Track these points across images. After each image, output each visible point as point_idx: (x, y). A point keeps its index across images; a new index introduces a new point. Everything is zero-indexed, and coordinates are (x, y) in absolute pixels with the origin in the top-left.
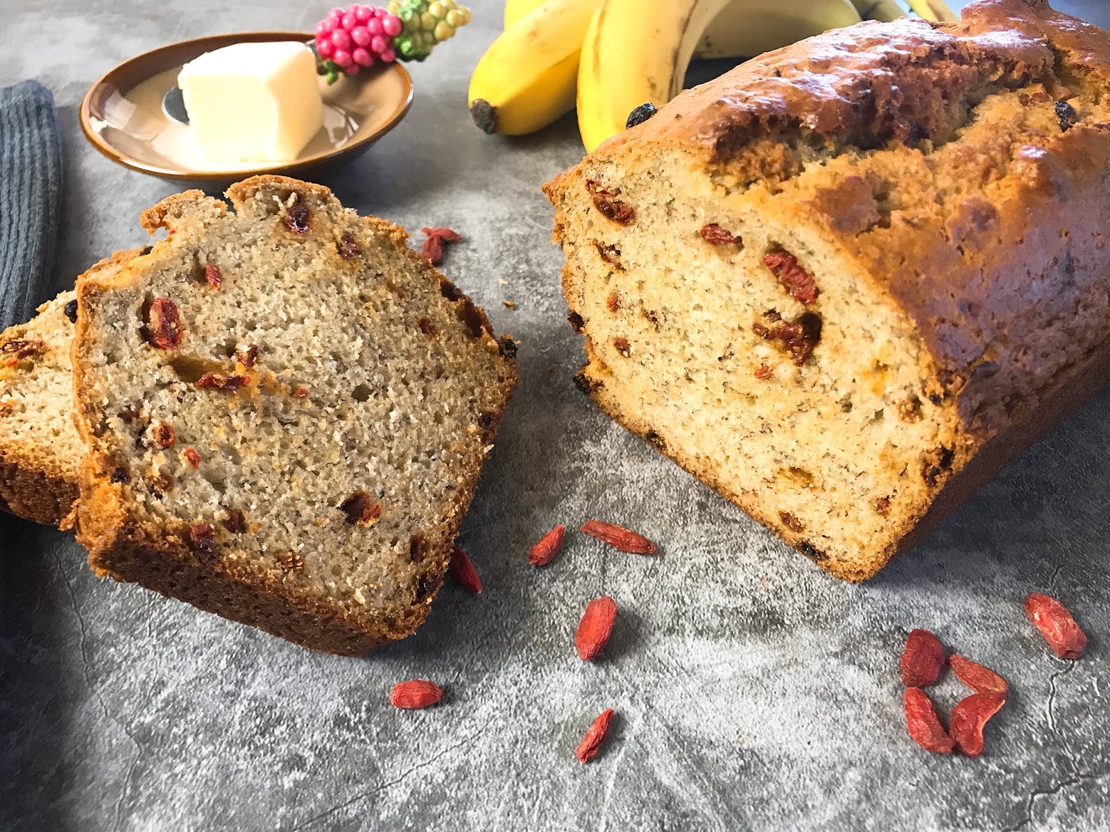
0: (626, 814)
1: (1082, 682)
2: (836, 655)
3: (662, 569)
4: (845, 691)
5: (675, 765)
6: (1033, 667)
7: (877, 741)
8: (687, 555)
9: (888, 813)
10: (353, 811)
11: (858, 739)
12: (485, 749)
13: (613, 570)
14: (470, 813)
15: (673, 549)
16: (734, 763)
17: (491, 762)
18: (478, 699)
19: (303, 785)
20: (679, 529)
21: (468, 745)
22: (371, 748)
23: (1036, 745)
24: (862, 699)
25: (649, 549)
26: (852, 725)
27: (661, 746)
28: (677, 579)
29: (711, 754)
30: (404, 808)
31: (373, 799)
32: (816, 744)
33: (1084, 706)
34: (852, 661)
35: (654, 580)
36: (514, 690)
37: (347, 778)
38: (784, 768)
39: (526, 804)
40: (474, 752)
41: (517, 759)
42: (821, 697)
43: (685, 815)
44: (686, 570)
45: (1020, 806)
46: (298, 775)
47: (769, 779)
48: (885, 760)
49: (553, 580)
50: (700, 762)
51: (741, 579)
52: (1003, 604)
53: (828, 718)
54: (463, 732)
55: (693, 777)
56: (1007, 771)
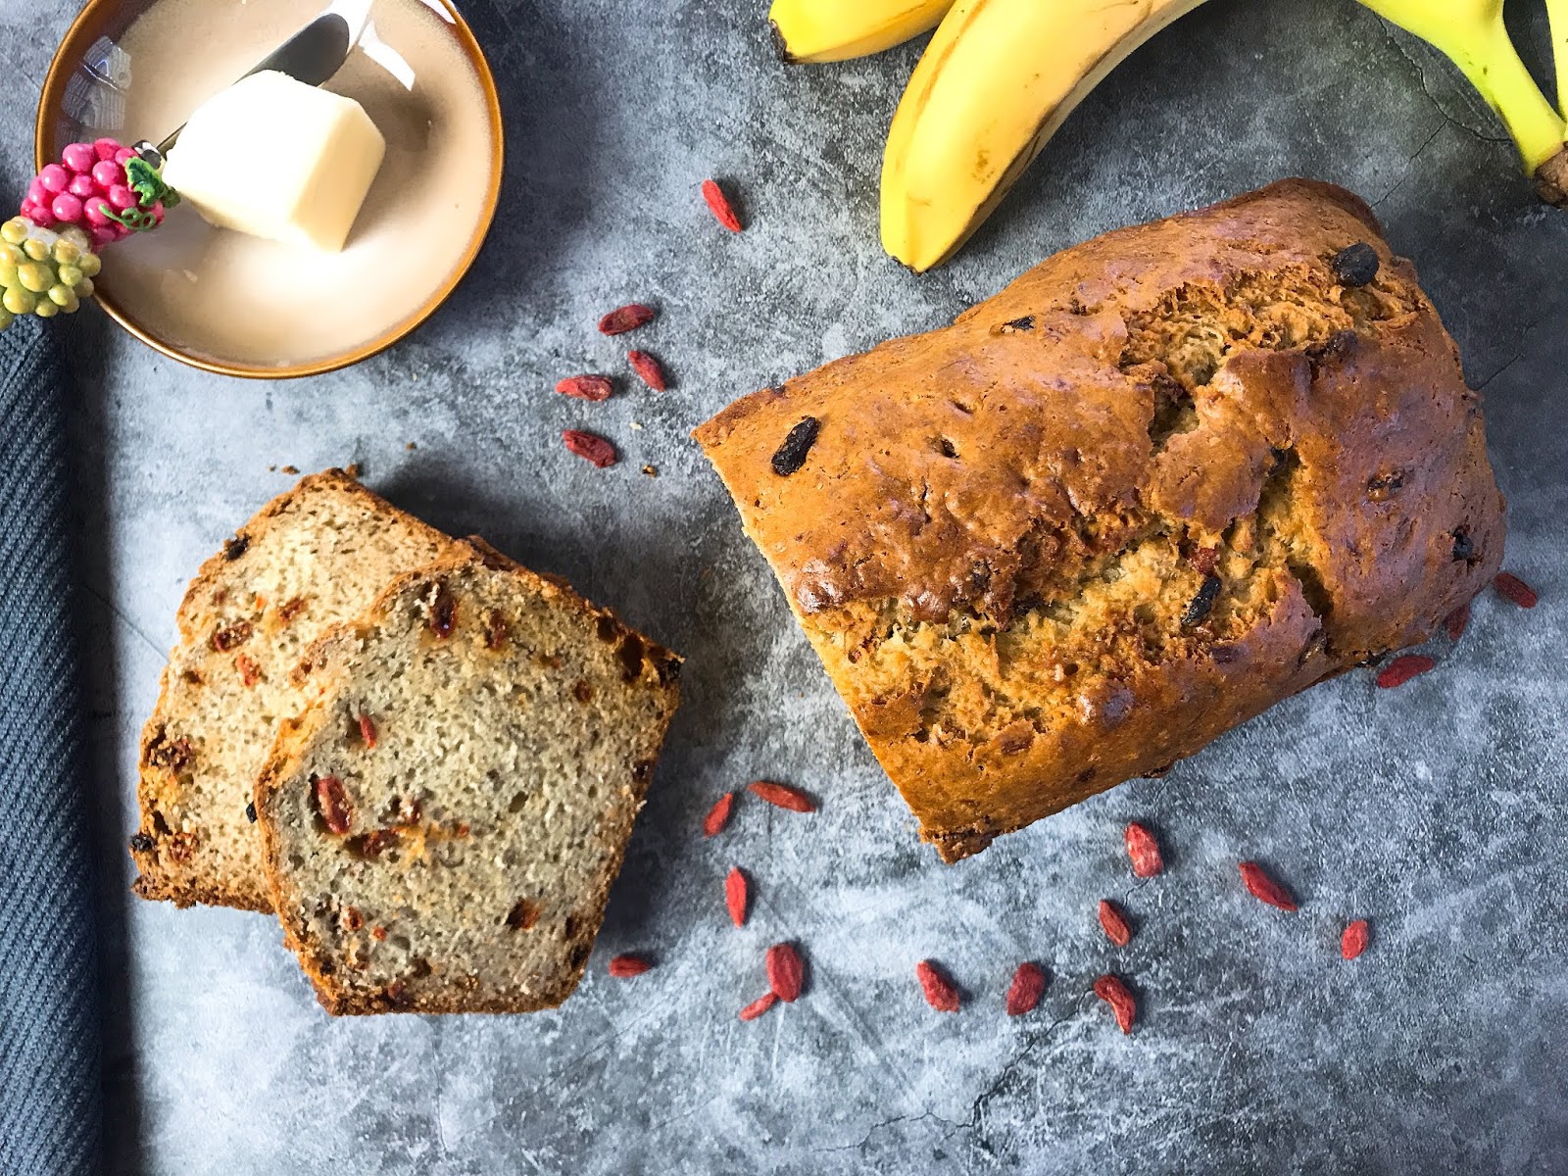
0: (792, 1039)
1: (1151, 895)
2: (959, 892)
3: (820, 822)
4: (962, 925)
6: (1116, 885)
7: (980, 964)
8: (842, 804)
9: (978, 1017)
10: (599, 1055)
12: (687, 1000)
13: (777, 828)
14: (682, 1048)
15: (830, 798)
16: (872, 992)
17: (692, 1009)
18: (677, 961)
19: (559, 1041)
20: (836, 775)
21: (675, 998)
22: (602, 1007)
23: (1099, 954)
24: (975, 929)
25: (809, 802)
28: (833, 831)
29: (854, 987)
30: (635, 1050)
31: (611, 1045)
34: (971, 897)
35: (813, 835)
36: (703, 951)
37: (589, 1033)
38: (908, 992)
39: (721, 1039)
40: (679, 1003)
41: (711, 1005)
42: (942, 931)
43: (834, 1035)
44: (840, 821)
45: (1074, 1002)
46: (554, 1034)
47: (896, 1002)
49: (726, 845)
50: (846, 994)
51: (888, 825)
54: (669, 988)
55: (840, 1006)
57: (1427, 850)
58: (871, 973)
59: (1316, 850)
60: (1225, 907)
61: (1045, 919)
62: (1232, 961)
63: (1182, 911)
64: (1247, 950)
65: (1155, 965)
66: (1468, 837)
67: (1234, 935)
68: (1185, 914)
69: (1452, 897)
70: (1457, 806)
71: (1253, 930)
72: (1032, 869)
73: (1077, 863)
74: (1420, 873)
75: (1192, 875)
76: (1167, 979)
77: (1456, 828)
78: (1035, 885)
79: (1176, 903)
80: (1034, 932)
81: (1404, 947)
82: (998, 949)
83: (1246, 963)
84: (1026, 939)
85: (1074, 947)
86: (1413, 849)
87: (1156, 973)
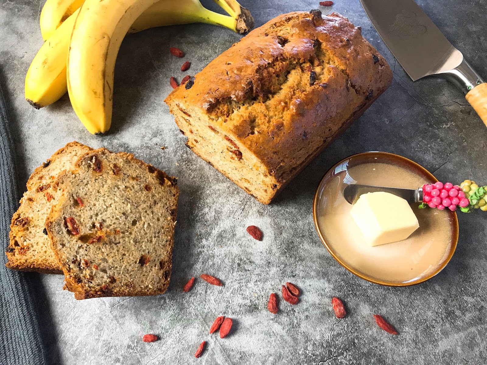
1: (342, 326)
2: (272, 319)
3: (224, 290)
4: (273, 331)
5: (222, 357)
6: (329, 321)
7: (279, 348)
8: (232, 285)
11: (274, 347)
12: (170, 354)
13: (209, 292)
15: (227, 283)
16: (239, 356)
17: (171, 358)
18: (168, 338)
20: (230, 274)
21: (165, 353)
22: (138, 355)
23: (324, 347)
24: (278, 334)
25: (221, 283)
26: (273, 343)
27: (219, 352)
28: (228, 294)
29: (232, 353)
32: (262, 349)
33: (341, 334)
34: (276, 321)
35: (221, 295)
36: (178, 335)
38: (252, 357)
40: (167, 355)
41: (178, 357)
42: (266, 334)
44: (231, 291)
47: (247, 360)
48: (280, 354)
49: (190, 296)
50: (229, 356)
51: (248, 293)
52: (326, 299)
53: (267, 341)
54: (163, 349)
55: (226, 361)
56: (313, 356)
57: (443, 316)
58: (239, 348)
59: (402, 313)
60: (370, 333)
61: (304, 332)
62: (375, 355)
63: (354, 332)
64: (380, 350)
65: (345, 353)
66: (458, 313)
67: (375, 344)
68: (356, 334)
69: (455, 335)
70: (452, 301)
71: (382, 342)
72: (299, 313)
73: (315, 312)
74: (442, 325)
75: (357, 319)
76: (350, 360)
77: (453, 309)
78: (300, 319)
79: (352, 329)
80: (299, 337)
81: (440, 354)
82: (286, 342)
83: (380, 355)
84: (297, 339)
85: (314, 344)
86: (438, 315)
87: (346, 357)
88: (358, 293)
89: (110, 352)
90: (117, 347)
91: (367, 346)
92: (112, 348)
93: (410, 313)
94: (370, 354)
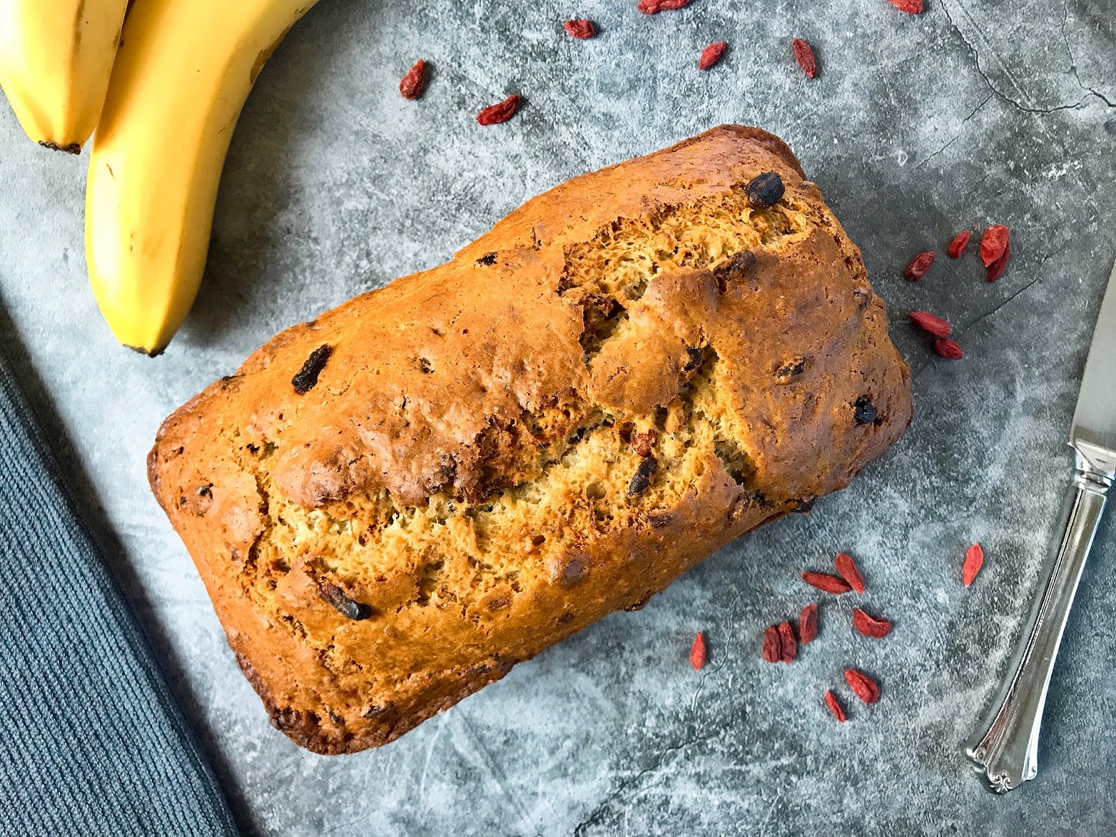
0: (437, 770)
1: (722, 677)
5: (467, 741)
7: (587, 722)
9: (582, 763)
10: (288, 773)
11: (576, 722)
14: (352, 772)
16: (502, 738)
19: (258, 759)
23: (679, 721)
24: (584, 696)
26: (574, 713)
27: (461, 730)
29: (487, 734)
30: (315, 770)
31: (298, 765)
32: (550, 725)
33: (718, 694)
34: (583, 670)
37: (281, 754)
38: (529, 741)
39: (382, 766)
42: (559, 695)
43: (470, 769)
45: (658, 757)
46: (253, 754)
47: (519, 747)
48: (588, 734)
50: (481, 739)
52: (694, 621)
53: (561, 710)
55: (476, 748)
56: (657, 737)
57: (941, 658)
58: (502, 724)
59: (855, 652)
60: (781, 692)
61: (640, 691)
62: (783, 734)
63: (746, 692)
64: (796, 726)
65: (722, 732)
66: (973, 649)
67: (786, 714)
68: (749, 695)
69: (958, 694)
70: (966, 625)
71: (802, 711)
72: (632, 651)
73: (667, 649)
74: (934, 675)
75: (756, 664)
76: (732, 745)
77: (964, 641)
78: (634, 664)
79: (742, 686)
80: (630, 701)
81: (918, 731)
82: (601, 712)
83: (794, 736)
84: (623, 706)
85: (660, 714)
86: (931, 655)
87: (724, 739)
88: (765, 610)
89: (233, 731)
90: (247, 722)
91: (770, 718)
92: (236, 722)
93: (872, 650)
94: (775, 734)
